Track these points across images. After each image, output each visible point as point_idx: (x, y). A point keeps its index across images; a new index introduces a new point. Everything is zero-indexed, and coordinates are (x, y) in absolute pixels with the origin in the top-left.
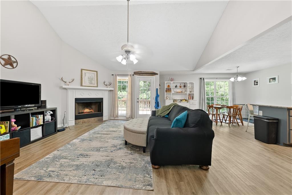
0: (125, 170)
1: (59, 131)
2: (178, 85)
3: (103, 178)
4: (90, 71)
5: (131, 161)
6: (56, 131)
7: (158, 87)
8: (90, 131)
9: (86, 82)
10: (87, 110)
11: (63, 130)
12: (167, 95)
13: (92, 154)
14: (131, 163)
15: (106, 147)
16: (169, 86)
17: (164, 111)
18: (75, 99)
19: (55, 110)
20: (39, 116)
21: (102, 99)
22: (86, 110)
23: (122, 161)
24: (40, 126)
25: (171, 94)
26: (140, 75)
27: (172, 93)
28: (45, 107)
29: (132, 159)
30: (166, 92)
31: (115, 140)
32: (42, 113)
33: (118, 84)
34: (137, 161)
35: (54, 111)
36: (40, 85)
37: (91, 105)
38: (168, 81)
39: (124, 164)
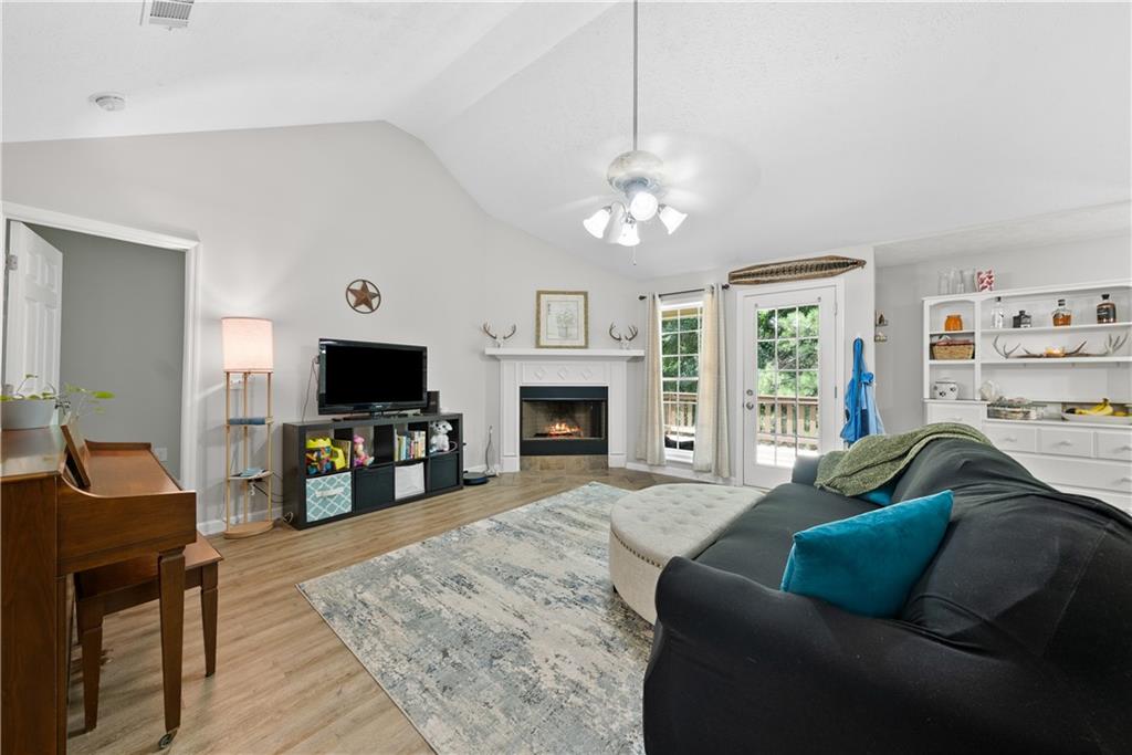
0: (530, 711)
1: (468, 483)
2: (1043, 311)
3: (442, 704)
4: (564, 293)
5: (586, 681)
6: (461, 481)
7: (867, 333)
8: (543, 501)
9: (551, 334)
10: (560, 428)
11: (483, 480)
12: (944, 374)
13: (483, 589)
14: (578, 688)
15: (543, 578)
16: (954, 321)
17: (866, 468)
18: (521, 388)
19: (457, 420)
20: (416, 433)
21: (604, 390)
22: (557, 427)
23: (553, 661)
24: (419, 461)
25: (973, 366)
26: (757, 282)
27: (977, 362)
28: (435, 409)
29: (593, 670)
30: (932, 356)
31: (593, 556)
32: (422, 426)
33: (661, 334)
34: (610, 692)
35: (455, 421)
36: (425, 349)
37: (574, 412)
38: (954, 292)
39: (547, 682)
